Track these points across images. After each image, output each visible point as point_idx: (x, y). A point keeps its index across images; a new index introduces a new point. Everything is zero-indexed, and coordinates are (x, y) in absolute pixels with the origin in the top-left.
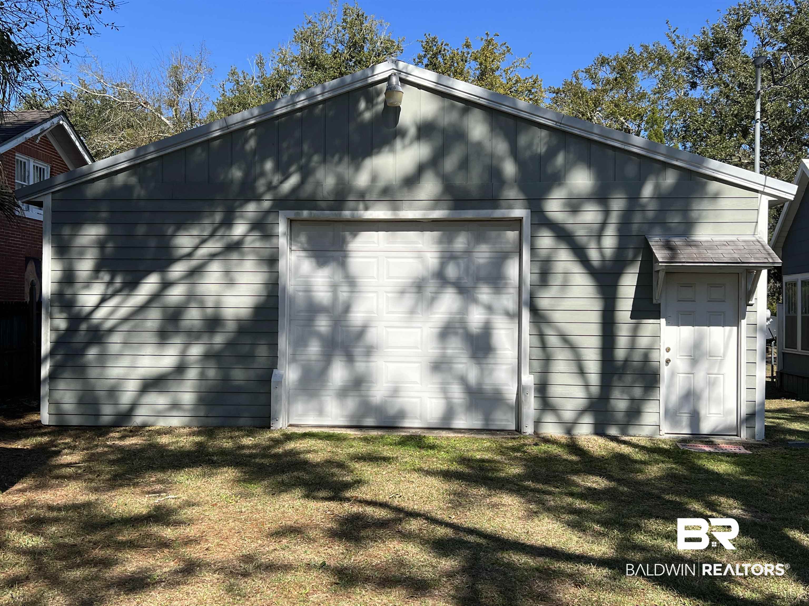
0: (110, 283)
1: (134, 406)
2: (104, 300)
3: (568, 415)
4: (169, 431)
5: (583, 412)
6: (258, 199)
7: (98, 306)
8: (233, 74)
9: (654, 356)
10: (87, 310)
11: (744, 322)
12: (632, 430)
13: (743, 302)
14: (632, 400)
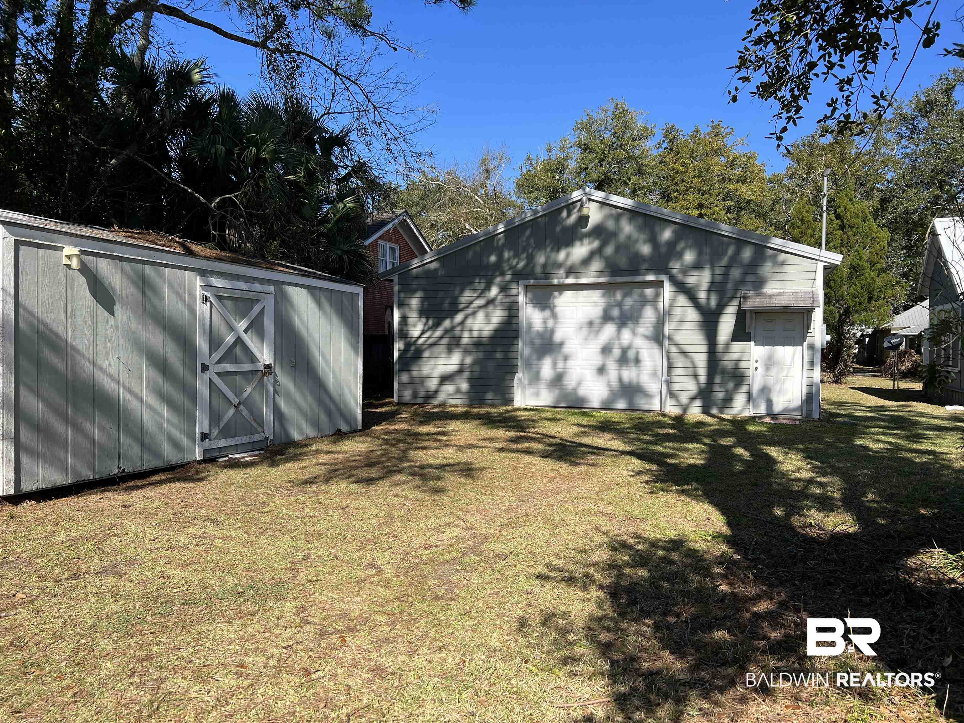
0: (425, 324)
1: (436, 392)
2: (423, 332)
3: (685, 401)
4: (455, 406)
5: (693, 399)
6: (503, 274)
7: (419, 337)
8: (529, 159)
9: (743, 365)
10: (414, 339)
11: (805, 344)
12: (727, 411)
13: (805, 331)
14: (727, 392)
